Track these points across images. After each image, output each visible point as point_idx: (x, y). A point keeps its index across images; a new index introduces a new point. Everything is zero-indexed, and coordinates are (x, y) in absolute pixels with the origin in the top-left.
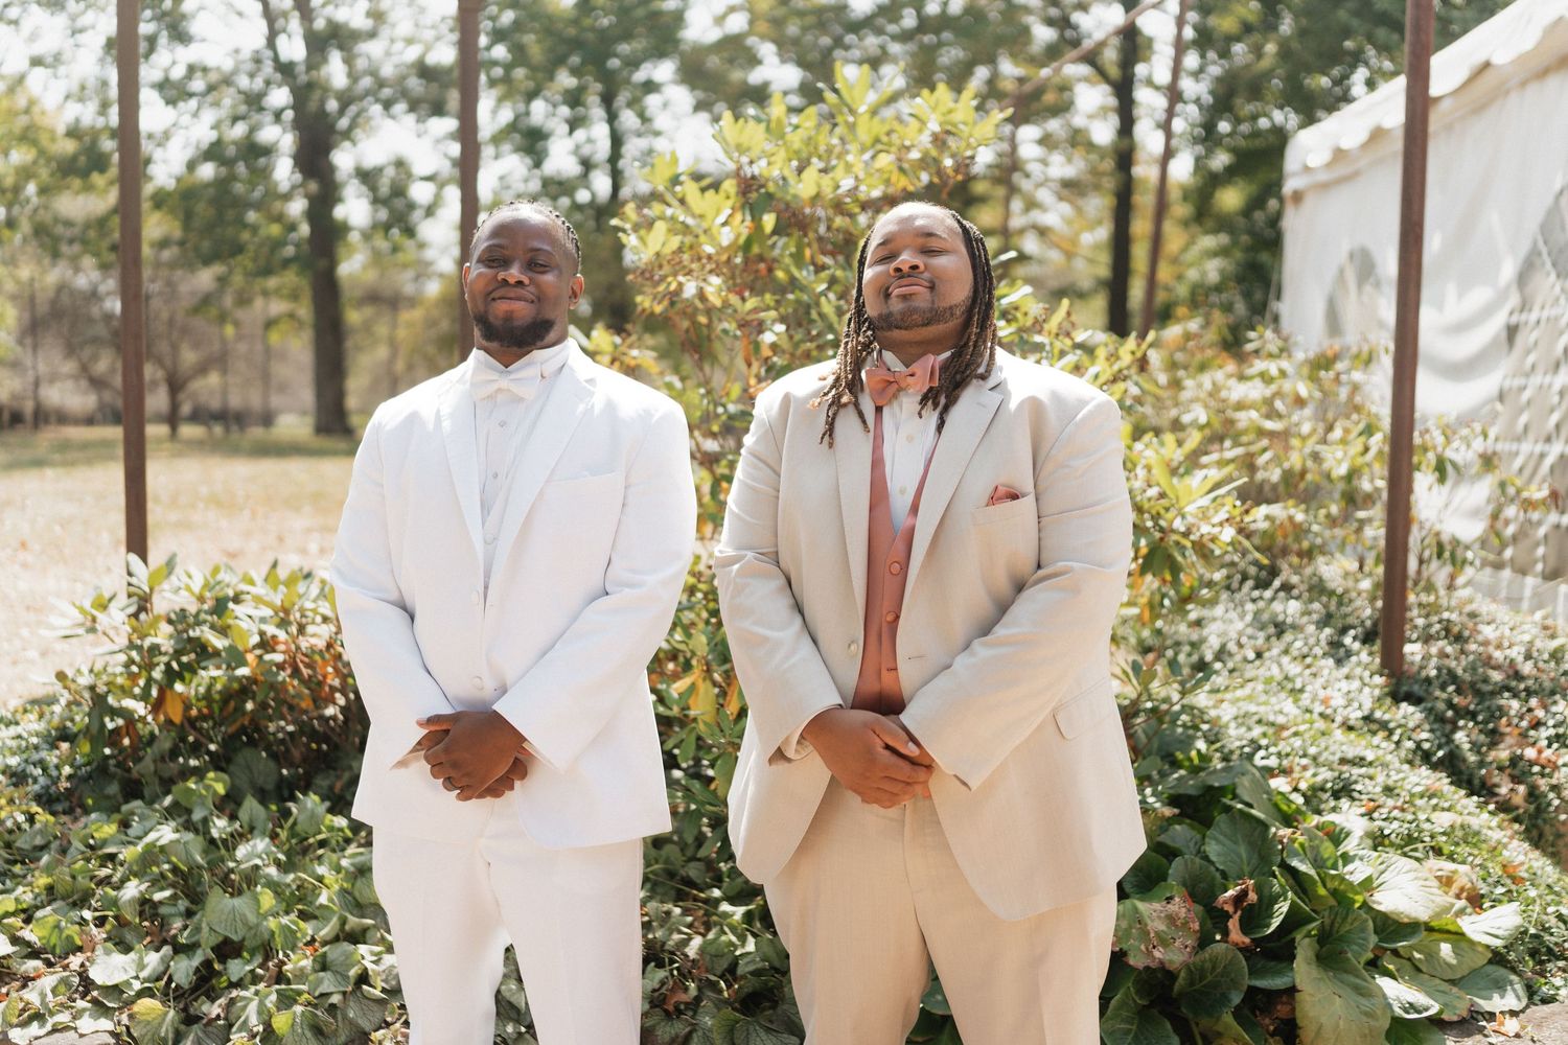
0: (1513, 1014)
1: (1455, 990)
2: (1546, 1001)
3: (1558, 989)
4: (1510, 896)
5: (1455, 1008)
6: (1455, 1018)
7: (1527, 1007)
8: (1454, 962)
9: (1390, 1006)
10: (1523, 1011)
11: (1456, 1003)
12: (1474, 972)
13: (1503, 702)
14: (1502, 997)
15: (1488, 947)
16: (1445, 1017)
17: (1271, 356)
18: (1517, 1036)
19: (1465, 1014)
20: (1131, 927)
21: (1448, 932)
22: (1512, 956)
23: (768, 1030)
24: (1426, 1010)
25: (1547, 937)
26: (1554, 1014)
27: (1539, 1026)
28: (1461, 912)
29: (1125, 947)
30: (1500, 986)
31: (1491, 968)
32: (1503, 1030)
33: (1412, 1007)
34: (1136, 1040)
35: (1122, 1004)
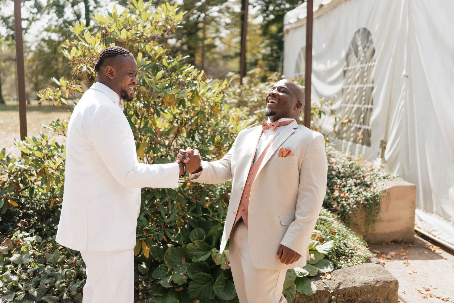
0: (330, 273)
1: (314, 267)
2: (338, 268)
3: (342, 264)
4: (331, 238)
5: (314, 272)
6: (314, 275)
7: (334, 270)
8: (314, 259)
9: (295, 274)
10: (332, 272)
11: (314, 271)
12: (320, 261)
13: (335, 181)
14: (327, 268)
15: (324, 254)
16: (311, 275)
18: (330, 279)
19: (316, 274)
20: (222, 258)
21: (314, 250)
22: (330, 256)
24: (305, 274)
25: (340, 250)
26: (340, 272)
27: (336, 276)
28: (317, 244)
29: (220, 264)
30: (326, 265)
31: (324, 260)
32: (326, 278)
33: (302, 274)
34: (224, 290)
35: (220, 280)
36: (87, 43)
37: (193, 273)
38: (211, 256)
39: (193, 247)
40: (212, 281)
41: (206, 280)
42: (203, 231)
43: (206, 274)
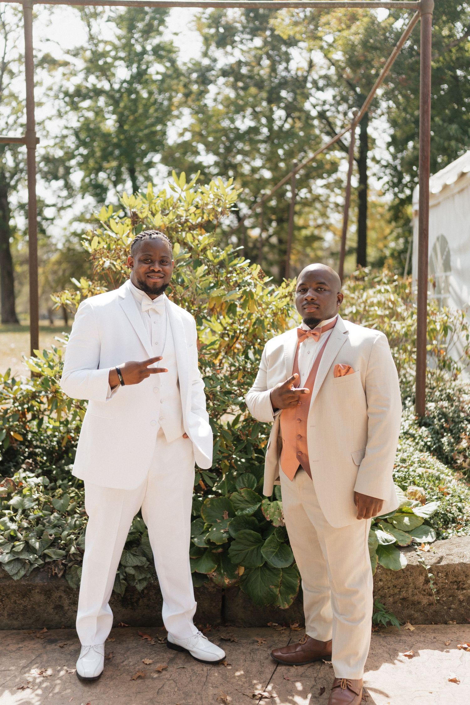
0: (429, 543)
1: (407, 534)
2: (443, 539)
3: (449, 534)
4: (439, 499)
5: (406, 541)
6: (405, 545)
7: (436, 540)
8: (409, 524)
9: (377, 540)
10: (433, 542)
11: (407, 540)
12: (417, 528)
13: (464, 426)
14: (426, 537)
15: (423, 518)
16: (401, 544)
17: (384, 284)
18: (429, 551)
19: (409, 544)
20: (275, 511)
21: (409, 513)
22: (432, 522)
23: (134, 555)
24: (391, 541)
25: (449, 514)
26: (446, 543)
27: (439, 548)
28: (417, 505)
29: (272, 519)
30: (426, 533)
31: (424, 526)
32: (423, 549)
33: (386, 541)
34: (276, 555)
35: (271, 541)
36: (113, 231)
37: (236, 530)
38: (260, 508)
39: (239, 498)
40: (259, 542)
41: (252, 539)
42: (254, 477)
43: (252, 532)
